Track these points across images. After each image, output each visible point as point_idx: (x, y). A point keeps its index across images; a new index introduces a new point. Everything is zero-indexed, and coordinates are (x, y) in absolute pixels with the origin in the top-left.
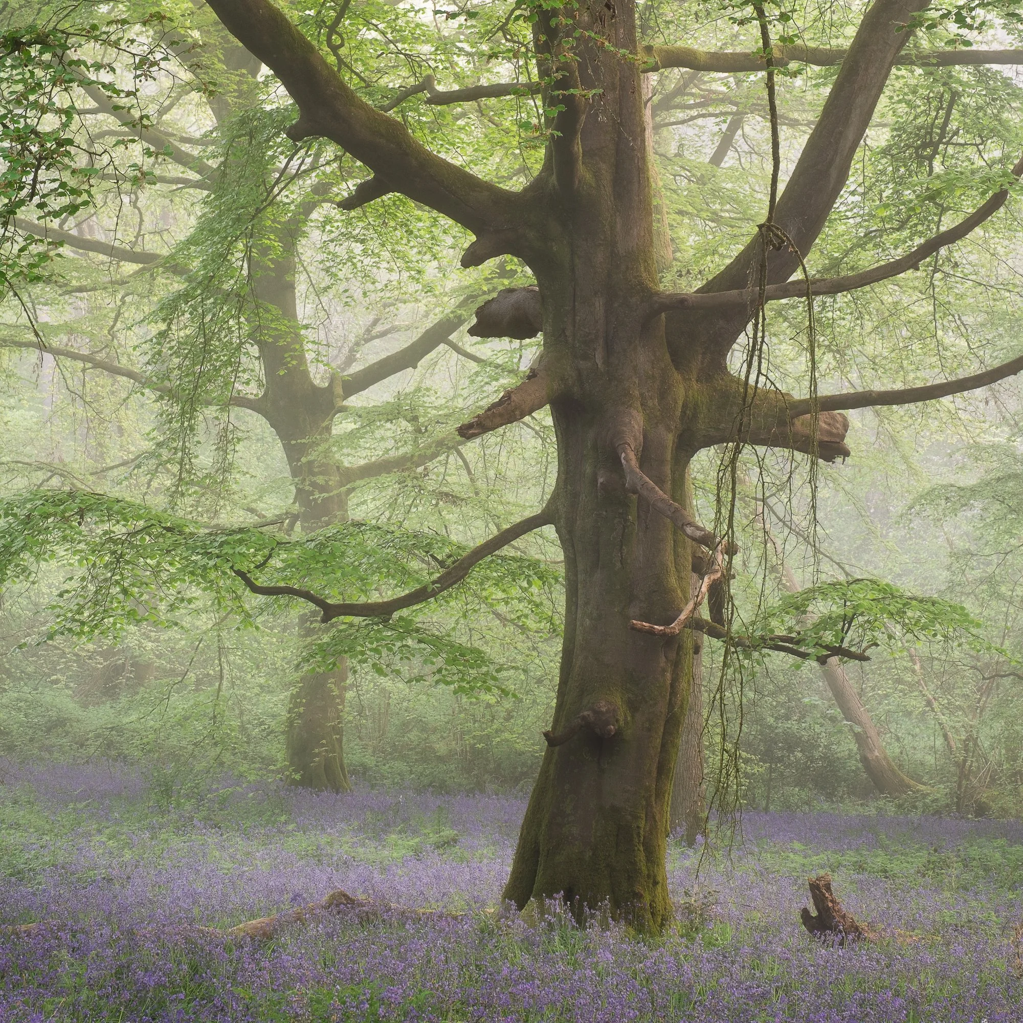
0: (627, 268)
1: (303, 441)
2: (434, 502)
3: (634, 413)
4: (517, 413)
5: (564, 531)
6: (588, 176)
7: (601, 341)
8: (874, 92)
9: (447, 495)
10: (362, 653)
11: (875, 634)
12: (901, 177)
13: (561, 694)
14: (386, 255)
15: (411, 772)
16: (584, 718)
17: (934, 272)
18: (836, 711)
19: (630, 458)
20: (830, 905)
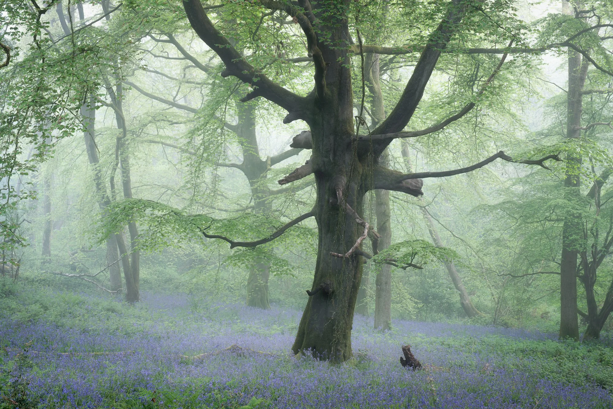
0: (342, 125)
1: (254, 181)
2: (297, 204)
3: (343, 177)
4: (300, 176)
5: (318, 219)
6: (329, 93)
7: (332, 151)
8: (432, 65)
9: (301, 202)
10: (243, 260)
11: (427, 259)
12: (462, 92)
13: (315, 276)
14: (276, 114)
15: (296, 302)
16: (321, 286)
17: (476, 127)
18: (453, 286)
19: (340, 194)
20: (410, 356)
